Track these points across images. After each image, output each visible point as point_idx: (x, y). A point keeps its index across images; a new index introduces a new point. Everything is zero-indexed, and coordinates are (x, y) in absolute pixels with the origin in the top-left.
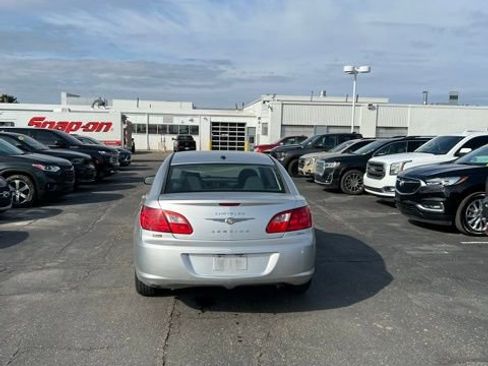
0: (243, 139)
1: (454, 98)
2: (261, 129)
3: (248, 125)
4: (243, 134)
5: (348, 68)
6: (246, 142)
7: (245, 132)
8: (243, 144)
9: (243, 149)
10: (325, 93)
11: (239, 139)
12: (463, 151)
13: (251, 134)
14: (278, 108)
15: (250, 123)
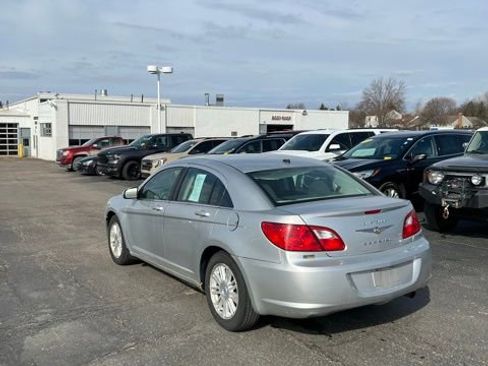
0: (16, 142)
1: (220, 100)
2: (38, 129)
3: (20, 126)
4: (16, 136)
5: (152, 68)
6: (20, 145)
7: (18, 134)
8: (16, 147)
9: (16, 153)
10: (106, 92)
11: (11, 141)
12: (333, 147)
13: (25, 136)
14: (63, 106)
15: (23, 123)
